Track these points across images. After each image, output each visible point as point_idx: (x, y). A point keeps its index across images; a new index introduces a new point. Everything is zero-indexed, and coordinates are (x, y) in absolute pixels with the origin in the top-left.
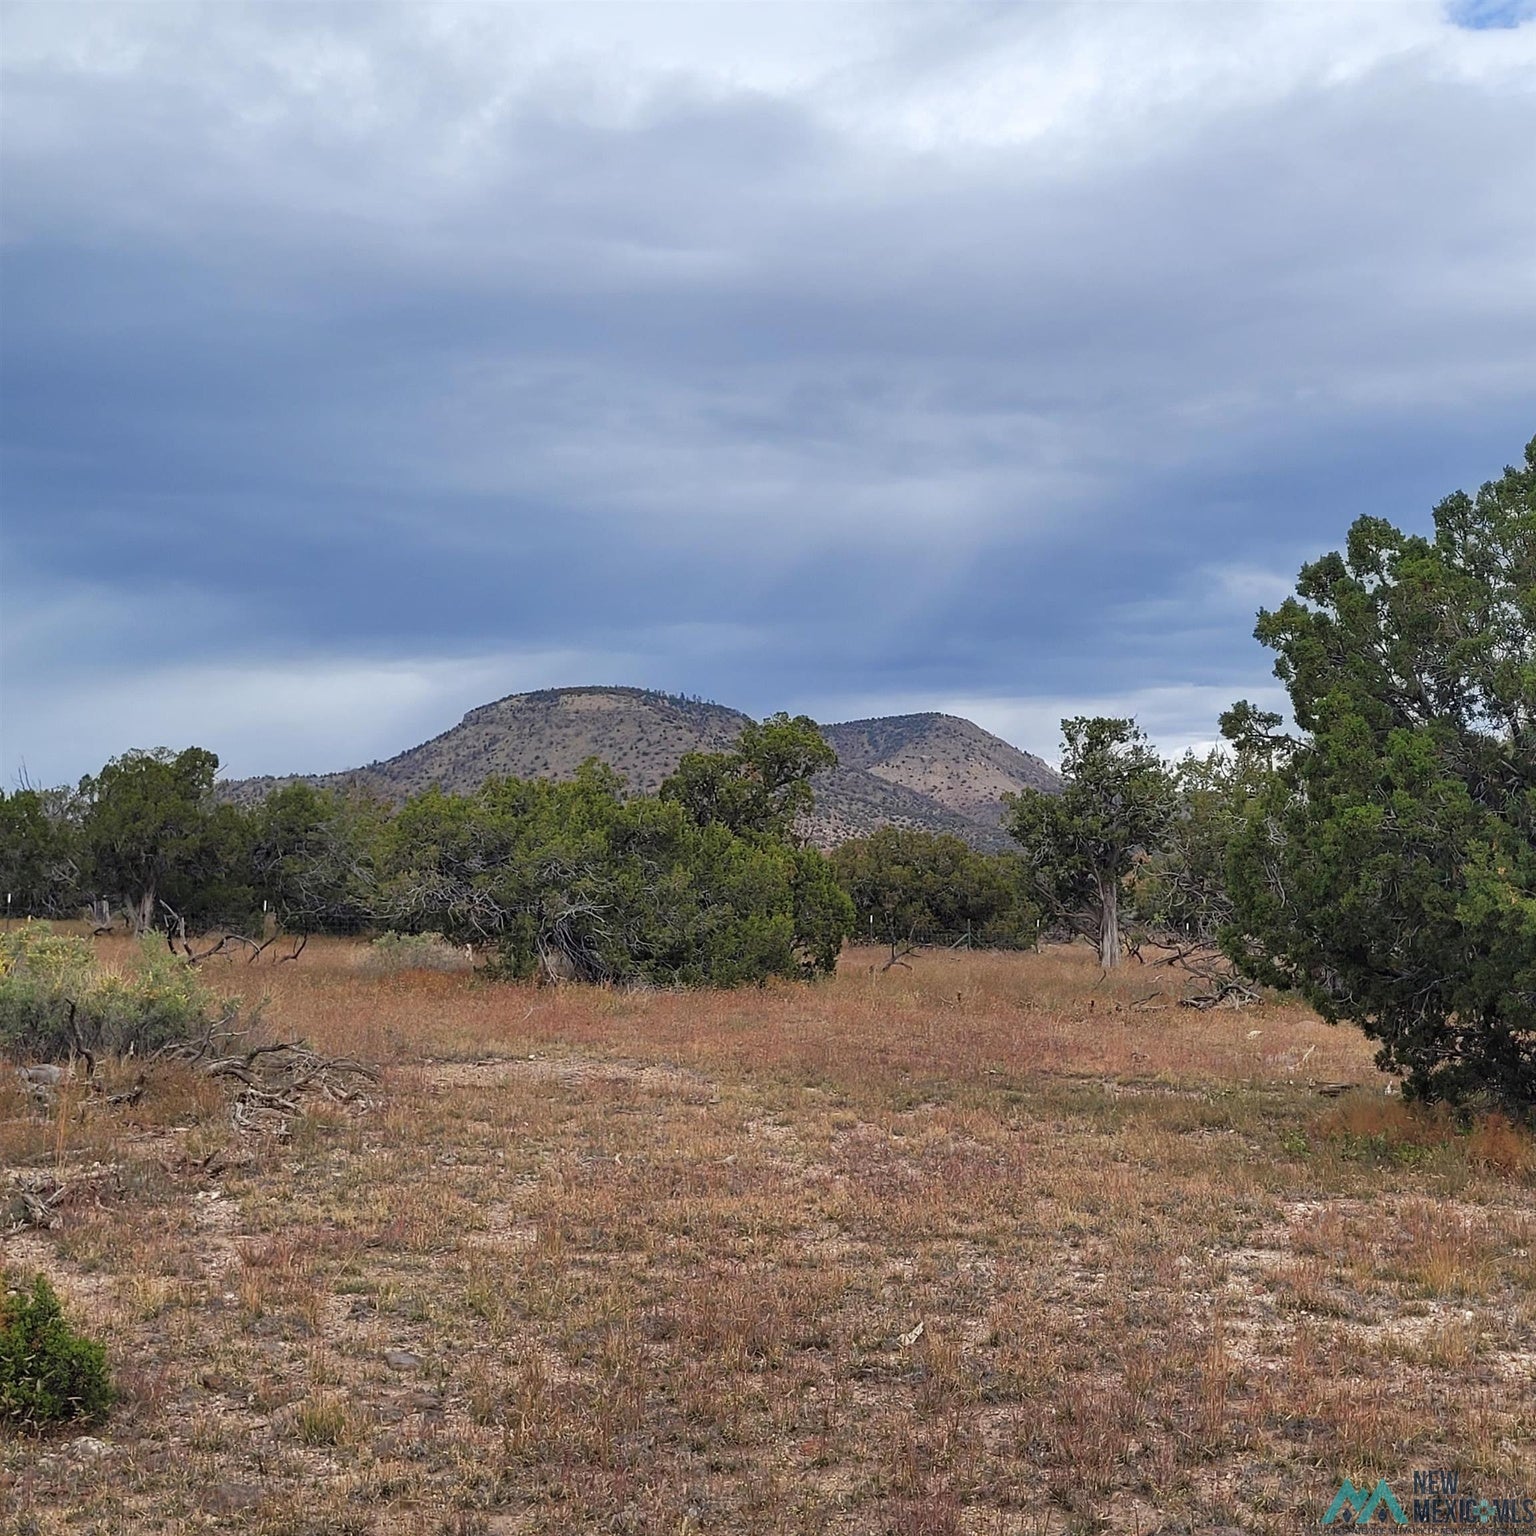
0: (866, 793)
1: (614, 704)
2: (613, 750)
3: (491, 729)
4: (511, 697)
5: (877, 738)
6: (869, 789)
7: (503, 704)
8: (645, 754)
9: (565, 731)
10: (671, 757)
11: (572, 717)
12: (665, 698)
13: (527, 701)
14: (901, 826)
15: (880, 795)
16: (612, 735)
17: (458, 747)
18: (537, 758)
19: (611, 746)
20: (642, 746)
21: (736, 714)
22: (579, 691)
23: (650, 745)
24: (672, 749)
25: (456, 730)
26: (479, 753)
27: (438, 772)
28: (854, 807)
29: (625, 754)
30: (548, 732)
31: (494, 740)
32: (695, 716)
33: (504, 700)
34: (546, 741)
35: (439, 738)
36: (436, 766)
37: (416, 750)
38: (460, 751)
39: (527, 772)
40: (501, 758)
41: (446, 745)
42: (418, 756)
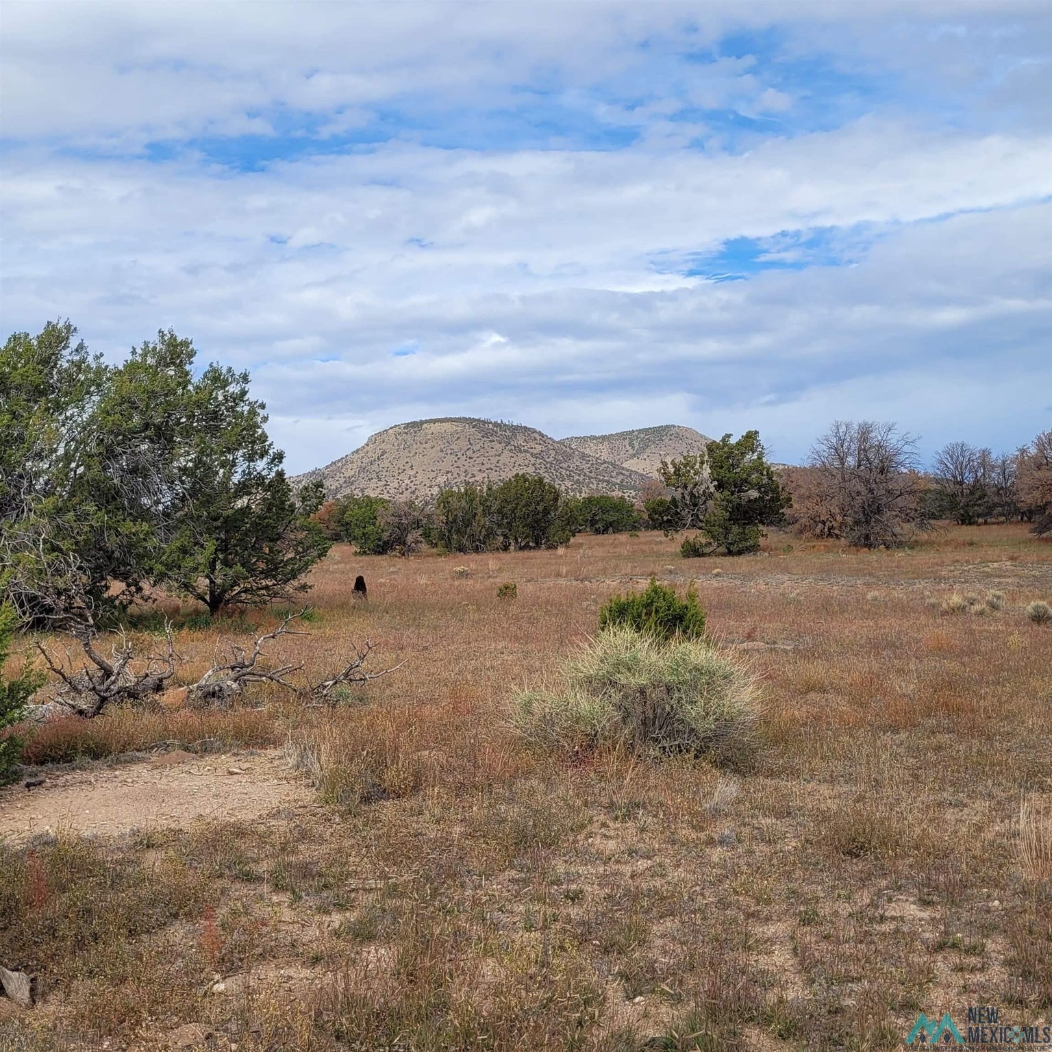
0: (612, 477)
1: (455, 428)
2: (452, 456)
3: (383, 446)
4: (396, 426)
5: (634, 442)
6: (614, 474)
7: (391, 431)
8: (470, 458)
9: (424, 445)
10: (486, 459)
11: (429, 437)
12: (491, 423)
13: (405, 428)
14: (629, 496)
15: (621, 477)
16: (452, 447)
17: (363, 457)
18: (407, 462)
19: (451, 454)
20: (469, 453)
21: (534, 431)
22: (434, 421)
23: (474, 452)
24: (487, 454)
25: (363, 447)
26: (375, 461)
27: (349, 473)
28: (600, 486)
29: (459, 459)
30: (415, 446)
31: (384, 453)
32: (508, 433)
33: (392, 428)
34: (413, 453)
35: (353, 453)
36: (349, 470)
37: (339, 461)
38: (364, 460)
39: (400, 471)
40: (386, 464)
41: (356, 456)
42: (340, 464)
